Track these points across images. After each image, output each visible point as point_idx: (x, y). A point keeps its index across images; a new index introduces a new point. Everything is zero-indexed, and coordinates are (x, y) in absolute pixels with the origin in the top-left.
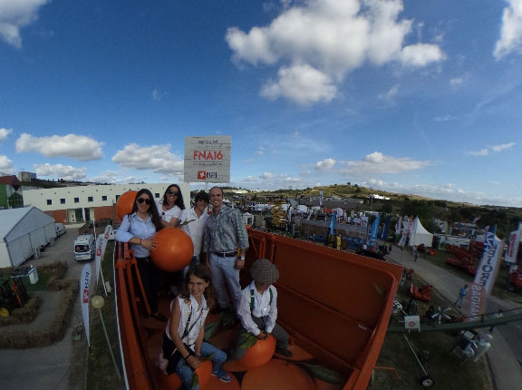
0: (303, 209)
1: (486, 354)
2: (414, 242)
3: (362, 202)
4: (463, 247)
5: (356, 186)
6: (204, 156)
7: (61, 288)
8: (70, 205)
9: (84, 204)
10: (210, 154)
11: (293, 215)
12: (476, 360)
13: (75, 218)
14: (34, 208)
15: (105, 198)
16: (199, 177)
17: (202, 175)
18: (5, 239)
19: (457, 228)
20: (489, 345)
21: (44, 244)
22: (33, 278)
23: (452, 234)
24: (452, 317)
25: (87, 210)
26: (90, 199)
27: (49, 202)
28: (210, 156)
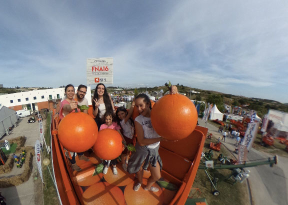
0: (153, 98)
1: (247, 179)
2: (213, 118)
4: (239, 121)
5: (182, 86)
6: (98, 70)
8: (24, 102)
9: (31, 101)
12: (242, 182)
13: (26, 109)
14: (4, 106)
15: (43, 97)
16: (96, 81)
17: (97, 80)
19: (236, 110)
20: (248, 175)
21: (11, 126)
23: (234, 114)
24: (231, 160)
25: (33, 105)
26: (35, 98)
27: (12, 102)
28: (101, 69)
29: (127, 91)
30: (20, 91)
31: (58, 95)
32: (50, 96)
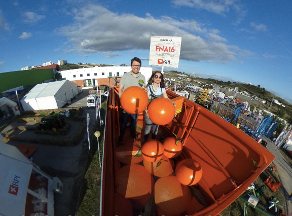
0: (222, 95)
3: (264, 102)
5: (264, 89)
6: (163, 50)
7: (80, 120)
8: (85, 77)
9: (92, 77)
10: (166, 48)
11: (214, 98)
13: (87, 84)
14: (67, 80)
15: (103, 74)
16: (159, 63)
17: (161, 61)
18: (55, 96)
21: (72, 97)
22: (67, 115)
25: (94, 80)
26: (96, 74)
27: (75, 76)
28: (166, 50)
29: (193, 79)
30: (82, 67)
31: (118, 73)
32: (110, 74)
